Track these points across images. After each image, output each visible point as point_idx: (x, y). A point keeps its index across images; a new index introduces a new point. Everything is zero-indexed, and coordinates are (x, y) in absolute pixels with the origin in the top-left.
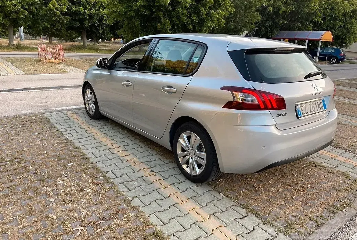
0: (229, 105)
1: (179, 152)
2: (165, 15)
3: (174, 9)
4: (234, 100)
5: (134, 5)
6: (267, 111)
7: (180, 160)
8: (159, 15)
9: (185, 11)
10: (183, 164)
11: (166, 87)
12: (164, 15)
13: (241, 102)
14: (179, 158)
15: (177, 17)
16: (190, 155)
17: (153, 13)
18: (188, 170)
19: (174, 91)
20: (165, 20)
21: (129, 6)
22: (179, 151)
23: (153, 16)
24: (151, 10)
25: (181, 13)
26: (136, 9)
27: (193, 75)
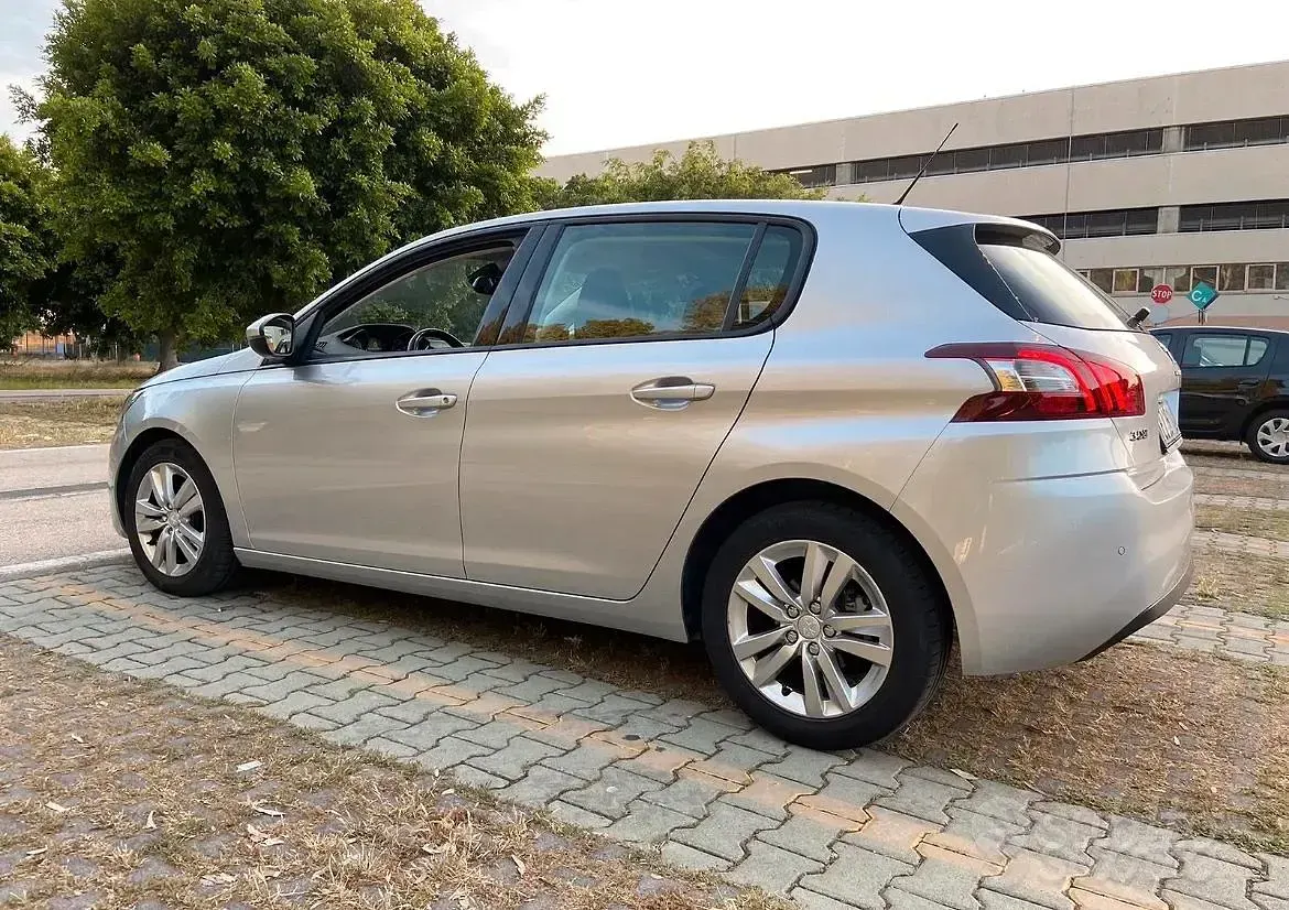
0: (979, 409)
1: (739, 635)
2: (309, 233)
3: (339, 212)
4: (996, 388)
5: (176, 191)
6: (1105, 423)
7: (749, 669)
8: (281, 234)
9: (384, 218)
10: (764, 685)
11: (652, 385)
12: (305, 233)
13: (1025, 390)
14: (742, 664)
15: (352, 241)
16: (801, 638)
17: (258, 222)
18: (794, 703)
19: (702, 395)
20: (306, 252)
21: (158, 195)
22: (737, 632)
23: (257, 236)
24: (250, 212)
25: (368, 225)
26: (186, 206)
27: (774, 326)
